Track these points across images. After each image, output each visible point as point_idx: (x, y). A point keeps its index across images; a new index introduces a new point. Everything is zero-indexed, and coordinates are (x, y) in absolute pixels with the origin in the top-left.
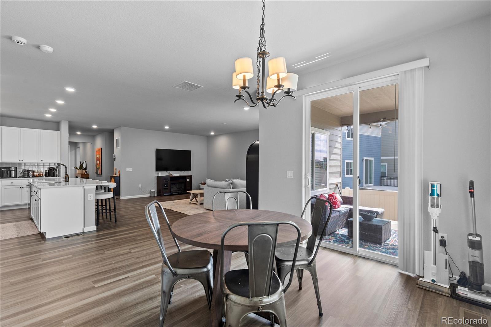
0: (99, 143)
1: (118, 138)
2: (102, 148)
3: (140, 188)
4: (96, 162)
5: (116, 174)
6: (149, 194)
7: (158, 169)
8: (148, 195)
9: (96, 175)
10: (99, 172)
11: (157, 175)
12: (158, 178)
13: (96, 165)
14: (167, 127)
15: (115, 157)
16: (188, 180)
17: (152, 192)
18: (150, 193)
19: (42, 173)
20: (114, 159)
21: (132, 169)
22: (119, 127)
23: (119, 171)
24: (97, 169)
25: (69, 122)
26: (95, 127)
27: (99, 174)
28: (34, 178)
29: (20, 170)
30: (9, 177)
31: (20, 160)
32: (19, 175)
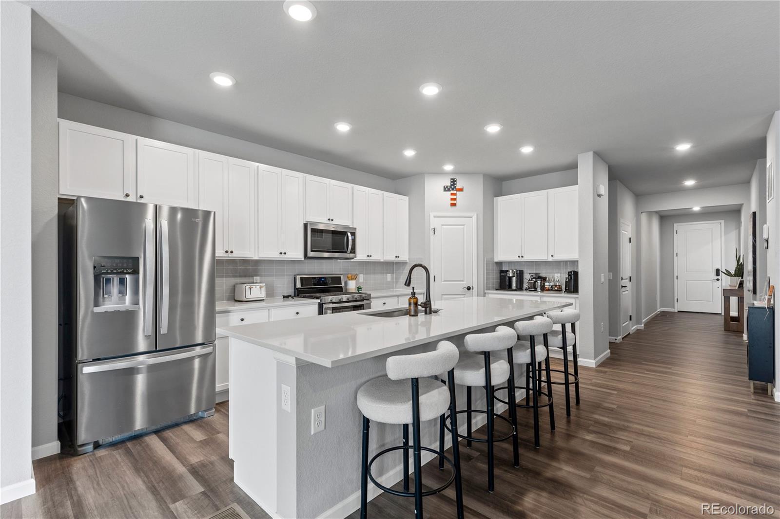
1: (770, 162)
15: (767, 237)
23: (772, 287)
28: (542, 294)
29: (527, 277)
30: (509, 287)
31: (519, 257)
32: (525, 286)
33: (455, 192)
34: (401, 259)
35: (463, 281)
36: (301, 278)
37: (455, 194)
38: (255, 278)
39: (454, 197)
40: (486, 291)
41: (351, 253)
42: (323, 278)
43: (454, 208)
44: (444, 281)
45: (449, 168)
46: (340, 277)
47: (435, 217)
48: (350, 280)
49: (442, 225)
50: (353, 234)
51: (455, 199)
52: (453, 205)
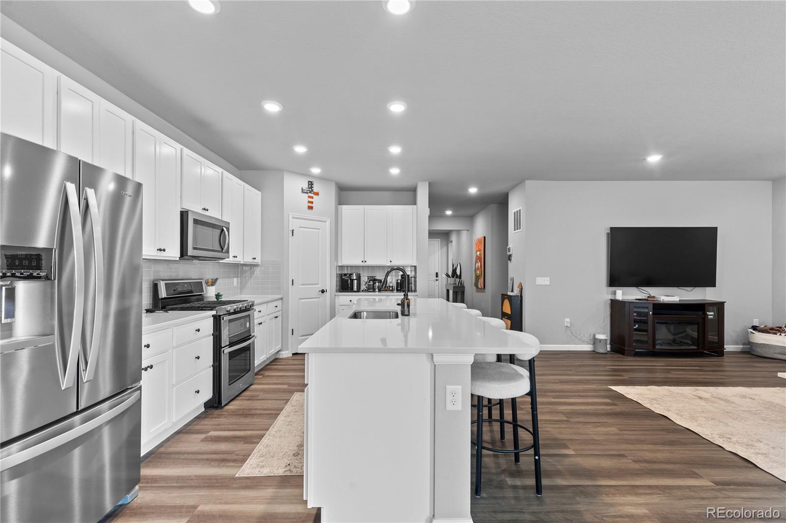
0: (481, 227)
1: (518, 209)
2: (485, 237)
3: (567, 326)
4: (476, 264)
5: (512, 291)
6: (590, 344)
7: (614, 281)
8: (588, 348)
9: (474, 288)
10: (480, 285)
11: (610, 297)
12: (615, 305)
13: (475, 271)
14: (654, 159)
15: (511, 253)
16: (711, 315)
17: (600, 341)
18: (592, 343)
19: (391, 285)
20: (510, 258)
21: (549, 278)
22: (519, 183)
23: (521, 283)
24: (477, 278)
25: (430, 185)
26: (473, 190)
27: (480, 287)
28: (380, 294)
29: (364, 279)
30: (351, 290)
31: (362, 261)
32: (363, 287)
33: (312, 195)
34: (257, 261)
35: (318, 284)
36: (166, 284)
37: (312, 198)
39: (311, 200)
40: (337, 294)
41: (225, 252)
43: (310, 211)
44: (302, 285)
45: (316, 171)
46: (203, 282)
48: (209, 286)
49: (300, 227)
50: (228, 229)
51: (312, 203)
52: (311, 208)
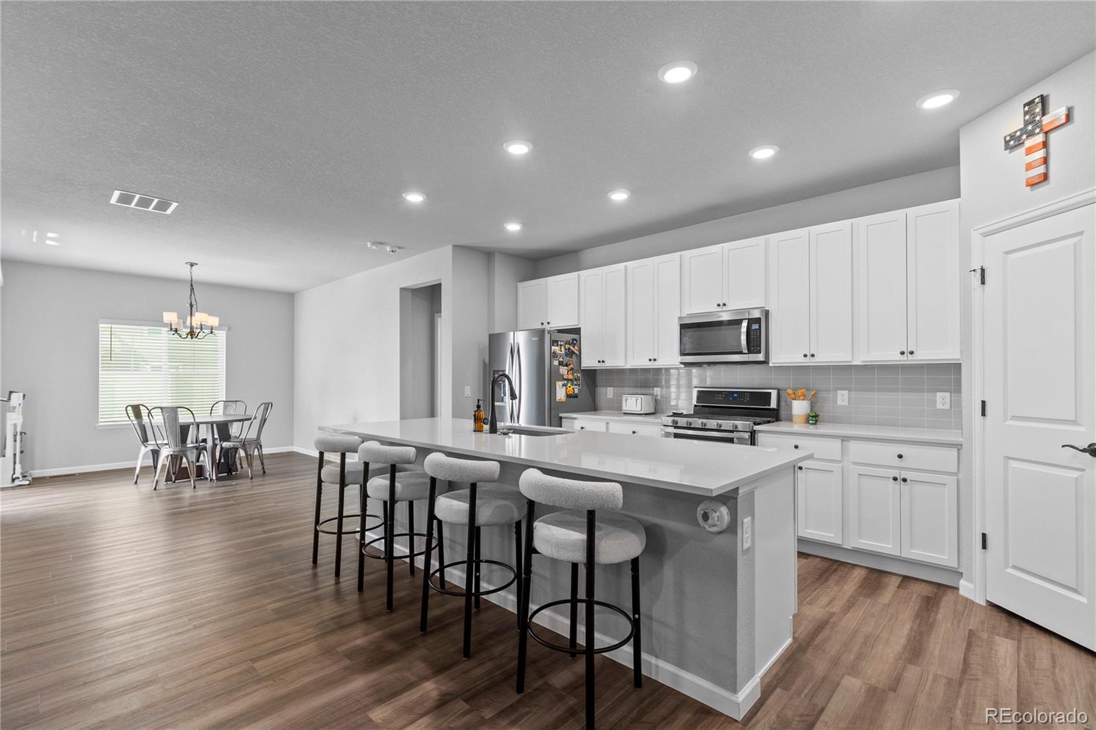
33: (1043, 138)
34: (926, 354)
35: (1075, 423)
36: (698, 391)
37: (1044, 146)
38: (655, 389)
39: (1039, 154)
41: (750, 352)
42: (736, 392)
43: (1040, 190)
44: (1014, 418)
46: (770, 393)
47: (986, 235)
49: (1007, 253)
50: (757, 321)
51: (1044, 161)
52: (1039, 181)
